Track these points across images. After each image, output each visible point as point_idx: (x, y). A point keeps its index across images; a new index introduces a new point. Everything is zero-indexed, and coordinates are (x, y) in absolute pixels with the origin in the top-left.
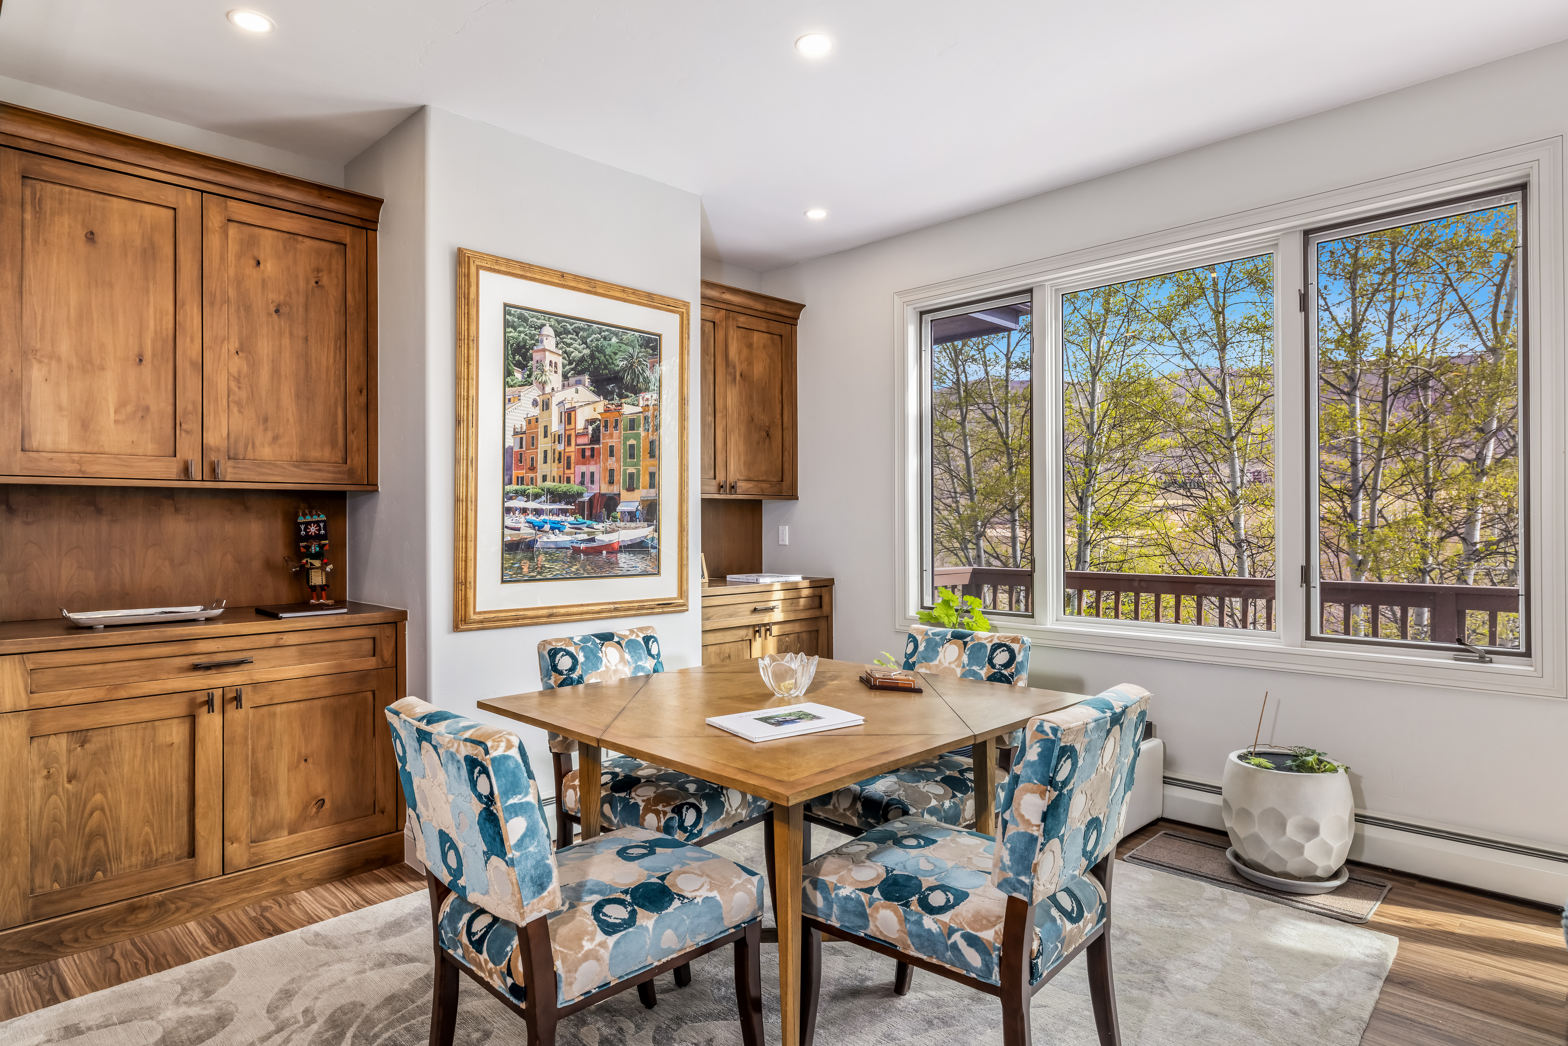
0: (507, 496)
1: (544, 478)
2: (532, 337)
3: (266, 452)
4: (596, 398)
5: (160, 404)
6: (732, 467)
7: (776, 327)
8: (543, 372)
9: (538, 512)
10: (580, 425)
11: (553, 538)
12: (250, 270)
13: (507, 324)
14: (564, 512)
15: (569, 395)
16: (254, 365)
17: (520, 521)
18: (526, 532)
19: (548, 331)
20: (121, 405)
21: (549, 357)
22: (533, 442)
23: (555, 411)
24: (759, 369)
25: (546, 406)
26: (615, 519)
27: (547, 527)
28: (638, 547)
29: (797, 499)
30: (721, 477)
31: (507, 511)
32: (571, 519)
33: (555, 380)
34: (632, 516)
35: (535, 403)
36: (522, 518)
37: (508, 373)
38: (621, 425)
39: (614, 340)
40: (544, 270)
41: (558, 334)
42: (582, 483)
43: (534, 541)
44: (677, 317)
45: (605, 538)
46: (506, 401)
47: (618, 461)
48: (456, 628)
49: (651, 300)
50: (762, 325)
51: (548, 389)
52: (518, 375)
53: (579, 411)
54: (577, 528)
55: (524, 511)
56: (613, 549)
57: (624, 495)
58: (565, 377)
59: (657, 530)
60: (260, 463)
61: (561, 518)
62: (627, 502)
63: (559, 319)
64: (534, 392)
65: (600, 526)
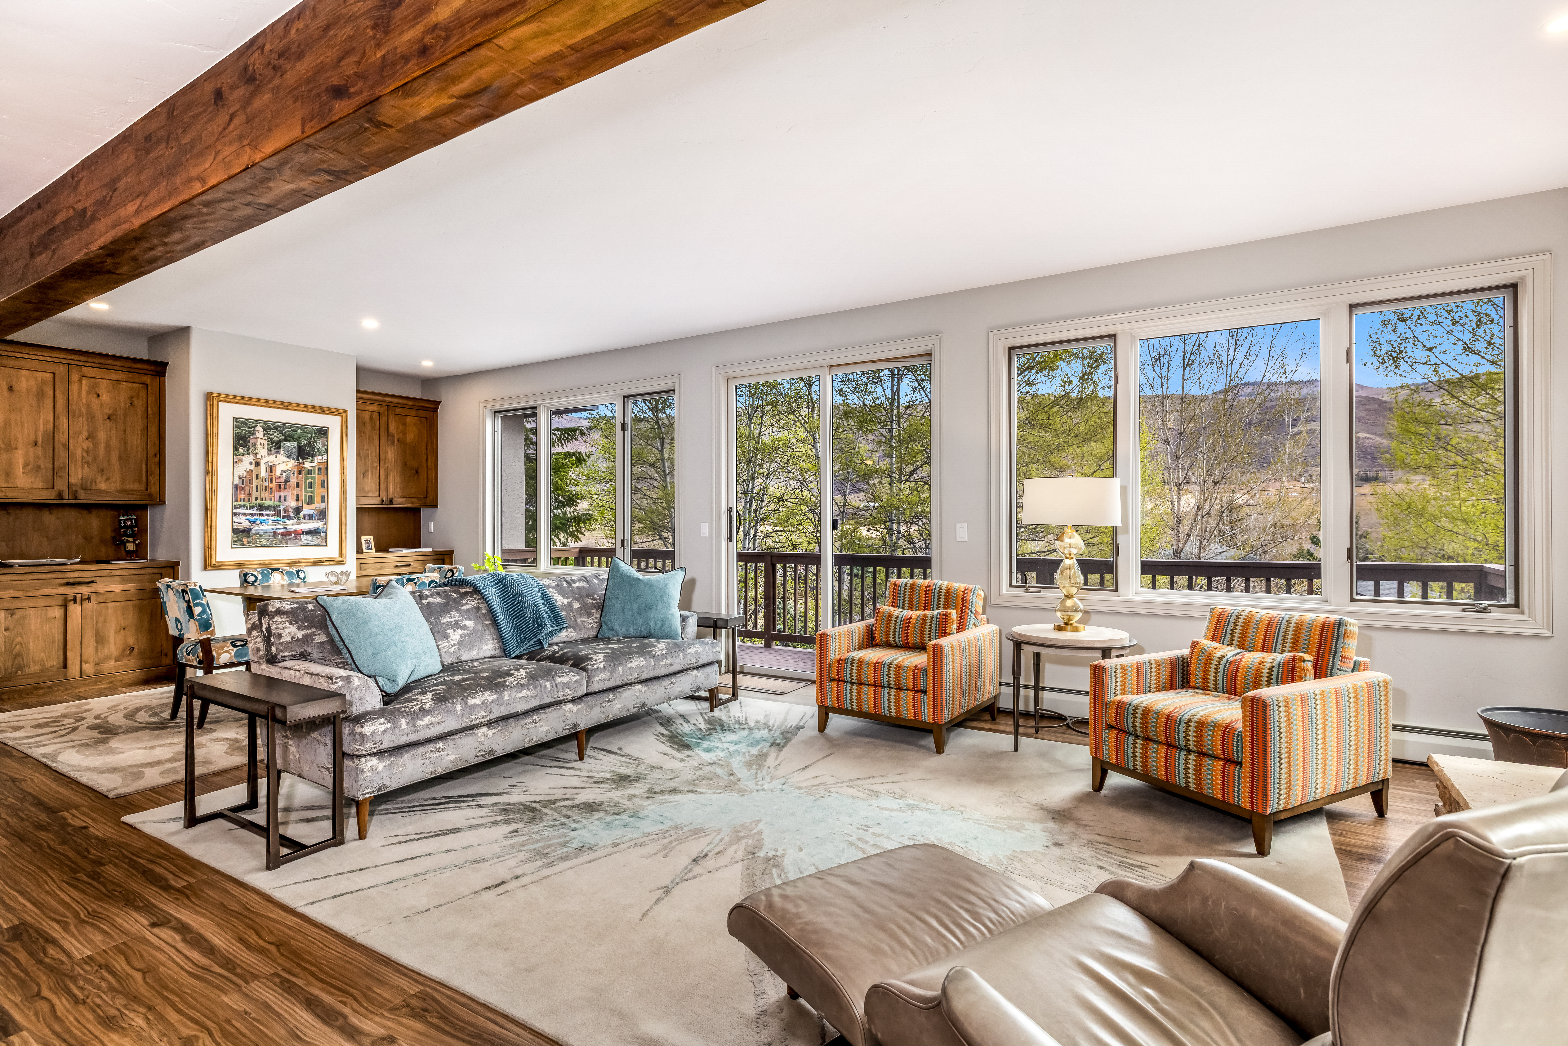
0: (235, 508)
1: (257, 499)
2: (249, 432)
3: (103, 486)
4: (288, 460)
5: (46, 464)
6: (391, 490)
7: (423, 413)
8: (256, 448)
9: (253, 515)
10: (278, 473)
11: (261, 527)
12: (94, 400)
13: (235, 427)
14: (268, 515)
15: (272, 459)
16: (96, 446)
17: (242, 519)
18: (245, 524)
19: (259, 428)
20: (26, 465)
21: (259, 441)
22: (250, 482)
23: (263, 467)
24: (411, 436)
25: (258, 464)
26: (299, 518)
27: (258, 522)
28: (314, 532)
29: (437, 507)
30: (383, 495)
31: (235, 514)
32: (273, 518)
33: (262, 452)
34: (310, 517)
35: (251, 463)
36: (244, 518)
37: (236, 449)
38: (303, 472)
39: (299, 431)
40: (256, 400)
41: (264, 430)
42: (280, 501)
43: (250, 529)
44: (339, 418)
45: (294, 528)
46: (235, 463)
47: (301, 490)
48: (205, 569)
49: (322, 410)
50: (414, 413)
51: (259, 456)
52: (241, 450)
53: (277, 467)
54: (275, 522)
55: (245, 514)
56: (298, 533)
57: (305, 506)
58: (270, 450)
59: (326, 523)
60: (100, 491)
61: (266, 518)
62: (307, 510)
63: (266, 422)
64: (251, 458)
65: (290, 521)
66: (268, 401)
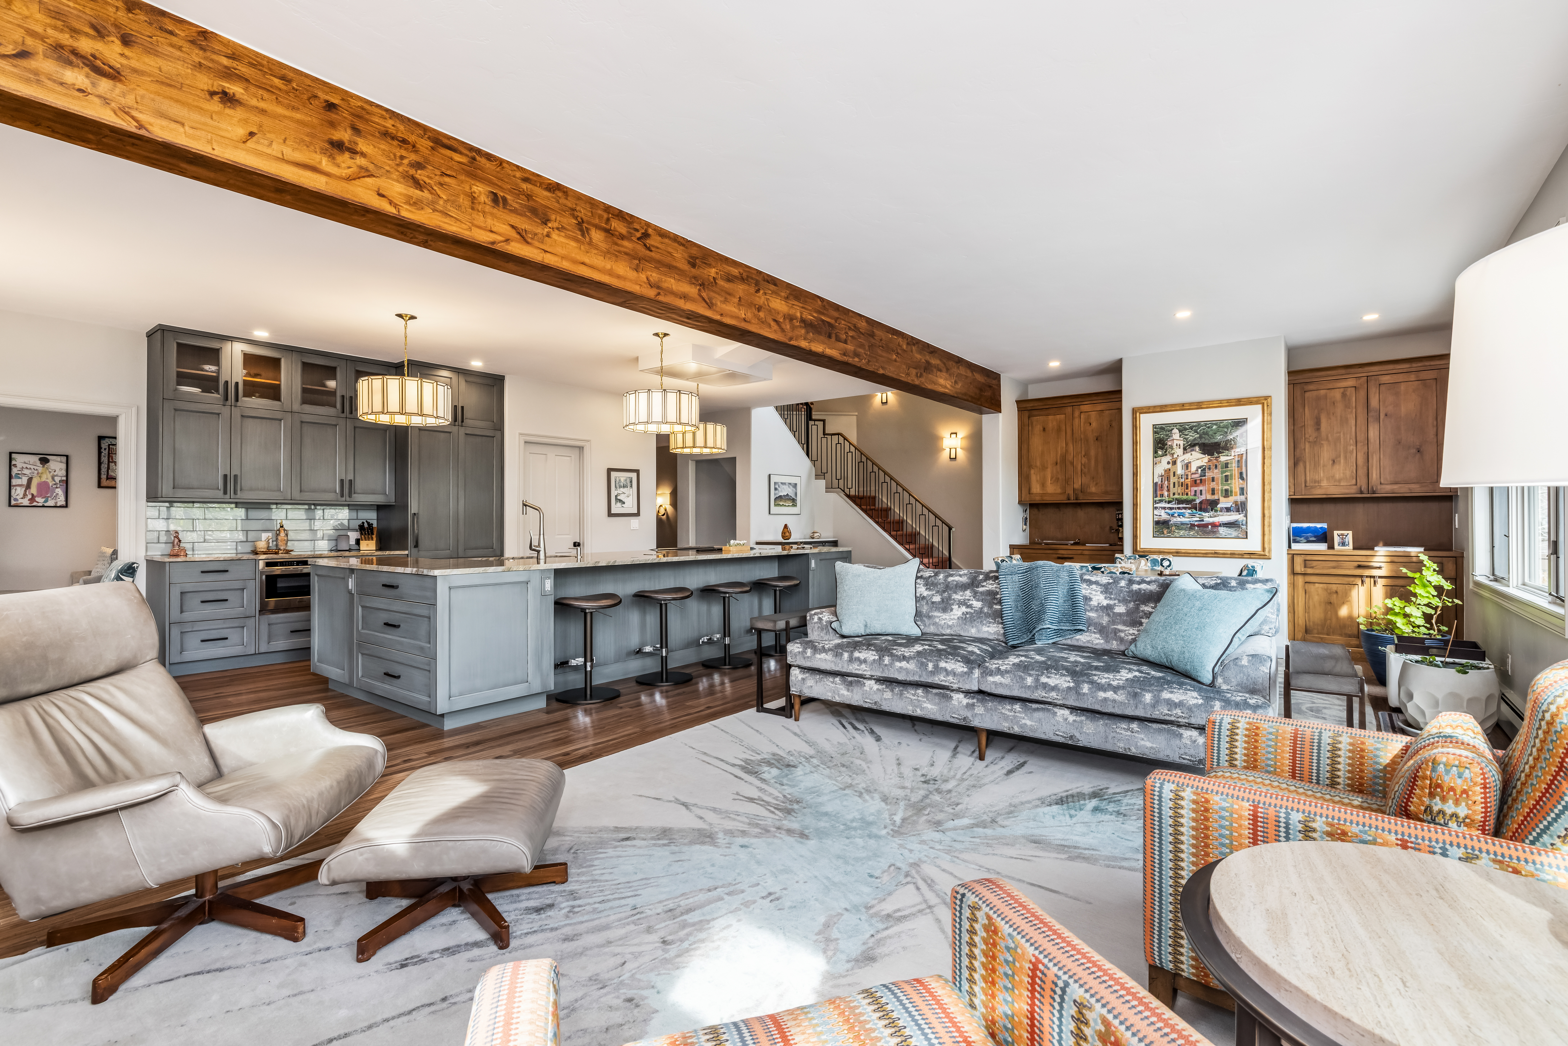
0: (1155, 502)
1: (1174, 494)
2: (1167, 435)
3: (1093, 489)
4: (1202, 456)
5: (1062, 477)
6: (1374, 476)
7: (1427, 374)
8: (1172, 449)
9: (1171, 509)
10: (1193, 469)
11: (1179, 519)
12: (1088, 428)
13: (1155, 433)
14: (1185, 508)
15: (1188, 457)
17: (1163, 512)
18: (1164, 516)
19: (1176, 431)
20: (1052, 478)
21: (1176, 442)
22: (1166, 479)
23: (1179, 465)
24: (1408, 407)
25: (1174, 463)
26: (1217, 511)
27: (1176, 515)
30: (1362, 483)
31: (1156, 508)
32: (1189, 511)
33: (1179, 451)
34: (1228, 510)
35: (1168, 463)
36: (1163, 511)
37: (1155, 452)
38: (1219, 467)
39: (1214, 427)
40: (1172, 405)
41: (1180, 431)
42: (1195, 495)
43: (1170, 521)
44: (1260, 406)
45: (1211, 520)
46: (1155, 464)
47: (1218, 484)
48: (1134, 554)
49: (1239, 402)
50: (1410, 377)
51: (1175, 456)
52: (1160, 453)
53: (1193, 464)
54: (1193, 515)
55: (1164, 508)
56: (1216, 526)
57: (1222, 499)
58: (1185, 449)
59: (1246, 516)
60: (1091, 493)
61: (1183, 511)
62: (1224, 503)
63: (1181, 424)
64: (1168, 458)
65: (1207, 514)
66: (1183, 405)
